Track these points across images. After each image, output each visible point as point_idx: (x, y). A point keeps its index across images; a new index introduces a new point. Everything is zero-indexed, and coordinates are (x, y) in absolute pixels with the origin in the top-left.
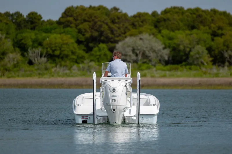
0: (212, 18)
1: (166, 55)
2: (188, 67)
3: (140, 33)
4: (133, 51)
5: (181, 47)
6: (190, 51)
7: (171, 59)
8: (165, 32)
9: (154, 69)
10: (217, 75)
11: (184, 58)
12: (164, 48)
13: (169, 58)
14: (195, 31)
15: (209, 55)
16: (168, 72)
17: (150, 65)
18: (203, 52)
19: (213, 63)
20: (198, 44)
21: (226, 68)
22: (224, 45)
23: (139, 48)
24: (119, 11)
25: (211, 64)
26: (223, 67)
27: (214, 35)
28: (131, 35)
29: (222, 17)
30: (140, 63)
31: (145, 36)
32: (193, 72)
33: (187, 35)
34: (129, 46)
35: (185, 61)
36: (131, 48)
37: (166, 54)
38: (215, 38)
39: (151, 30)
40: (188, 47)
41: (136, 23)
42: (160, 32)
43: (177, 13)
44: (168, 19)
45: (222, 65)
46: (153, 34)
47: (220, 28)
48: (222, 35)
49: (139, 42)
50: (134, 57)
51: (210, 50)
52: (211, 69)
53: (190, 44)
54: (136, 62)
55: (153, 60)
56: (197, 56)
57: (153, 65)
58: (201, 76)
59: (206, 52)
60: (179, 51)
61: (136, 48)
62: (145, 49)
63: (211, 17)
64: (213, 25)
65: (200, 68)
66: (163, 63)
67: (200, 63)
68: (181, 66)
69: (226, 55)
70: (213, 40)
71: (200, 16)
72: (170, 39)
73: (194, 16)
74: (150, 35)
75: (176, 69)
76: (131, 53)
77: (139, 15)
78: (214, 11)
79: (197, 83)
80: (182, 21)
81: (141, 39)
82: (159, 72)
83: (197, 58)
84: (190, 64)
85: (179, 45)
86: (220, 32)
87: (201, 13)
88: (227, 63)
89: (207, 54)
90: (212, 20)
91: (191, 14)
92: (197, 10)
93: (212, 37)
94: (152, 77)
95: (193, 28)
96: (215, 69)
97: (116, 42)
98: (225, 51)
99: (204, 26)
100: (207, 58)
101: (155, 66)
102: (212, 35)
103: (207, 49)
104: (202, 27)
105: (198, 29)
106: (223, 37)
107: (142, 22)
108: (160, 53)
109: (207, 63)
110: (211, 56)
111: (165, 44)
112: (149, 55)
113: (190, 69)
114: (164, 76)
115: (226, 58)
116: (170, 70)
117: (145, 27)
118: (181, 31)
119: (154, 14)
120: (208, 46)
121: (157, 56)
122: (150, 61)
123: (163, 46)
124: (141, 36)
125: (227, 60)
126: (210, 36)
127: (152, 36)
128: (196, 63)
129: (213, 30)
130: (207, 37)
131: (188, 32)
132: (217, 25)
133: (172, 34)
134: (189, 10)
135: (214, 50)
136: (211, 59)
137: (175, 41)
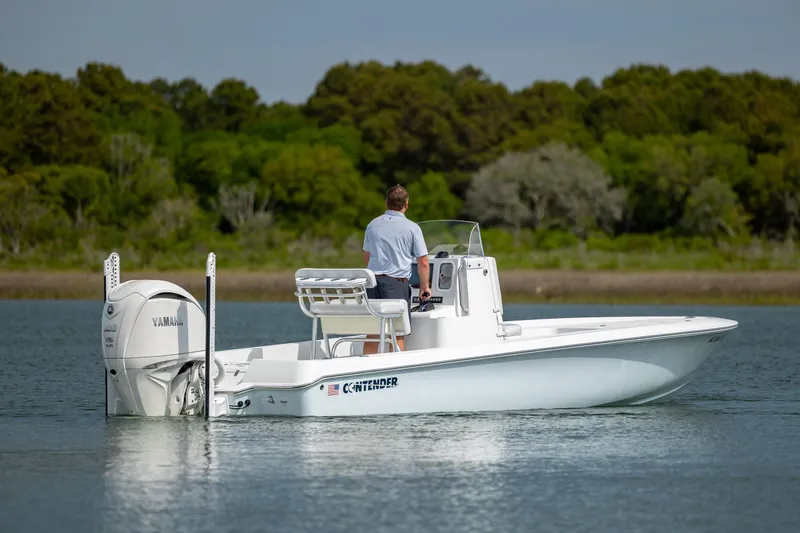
0: (752, 99)
1: (617, 204)
2: (681, 240)
3: (544, 140)
4: (523, 193)
5: (663, 183)
6: (687, 194)
7: (629, 216)
8: (614, 138)
9: (582, 246)
10: (763, 265)
11: (669, 214)
12: (612, 186)
13: (624, 215)
14: (701, 135)
15: (741, 207)
16: (621, 257)
17: (570, 235)
18: (723, 197)
19: (751, 228)
20: (711, 174)
21: (790, 242)
22: (786, 178)
23: (539, 184)
24: (482, 78)
25: (745, 231)
26: (782, 240)
27: (757, 147)
28: (516, 148)
29: (778, 95)
30: (541, 228)
31: (556, 149)
32: (695, 256)
33: (678, 147)
34: (508, 180)
35: (673, 222)
36: (515, 186)
37: (616, 202)
38: (761, 157)
39: (574, 132)
40: (681, 183)
41: (532, 114)
42: (599, 138)
43: (648, 83)
44: (625, 102)
45: (779, 235)
46: (580, 145)
47: (772, 128)
48: (778, 148)
49: (541, 169)
50: (524, 211)
51: (743, 190)
52: (747, 246)
53: (688, 175)
54: (529, 224)
55: (577, 221)
56: (708, 208)
57: (578, 235)
58: (718, 267)
59: (734, 196)
60: (656, 193)
61: (528, 184)
62: (556, 189)
63: (749, 94)
64: (752, 120)
65: (715, 244)
66: (608, 228)
67: (715, 229)
68: (662, 238)
69: (791, 206)
70: (752, 162)
71: (713, 93)
72: (630, 158)
73: (699, 92)
74: (570, 147)
75: (646, 247)
76: (515, 200)
77: (541, 90)
78: (756, 79)
79: (706, 287)
80: (663, 107)
81: (544, 159)
82: (598, 254)
83: (707, 215)
84: (688, 233)
85: (654, 177)
86: (772, 138)
87: (716, 84)
88: (792, 230)
89: (736, 202)
90: (751, 105)
91: (689, 87)
92: (707, 75)
93: (752, 152)
94: (578, 268)
95: (695, 126)
96: (757, 248)
97: (474, 167)
98: (787, 194)
99: (728, 121)
100: (735, 216)
101: (584, 238)
102: (749, 147)
103: (736, 189)
104: (722, 125)
105: (710, 129)
106: (782, 153)
107: (549, 110)
108: (600, 200)
109: (737, 230)
110: (748, 209)
111: (613, 174)
112: (568, 205)
113: (687, 246)
114: (612, 267)
115: (792, 214)
116: (627, 249)
117: (558, 123)
118: (660, 137)
119: (584, 86)
120: (738, 179)
121: (592, 210)
122: (571, 222)
123: (610, 179)
124: (544, 151)
125: (792, 220)
126: (744, 152)
127: (576, 151)
128: (702, 227)
129: (752, 131)
130: (735, 153)
131: (679, 138)
132: (765, 119)
133: (635, 145)
134: (683, 74)
135: (756, 193)
136: (746, 218)
137: (645, 165)
